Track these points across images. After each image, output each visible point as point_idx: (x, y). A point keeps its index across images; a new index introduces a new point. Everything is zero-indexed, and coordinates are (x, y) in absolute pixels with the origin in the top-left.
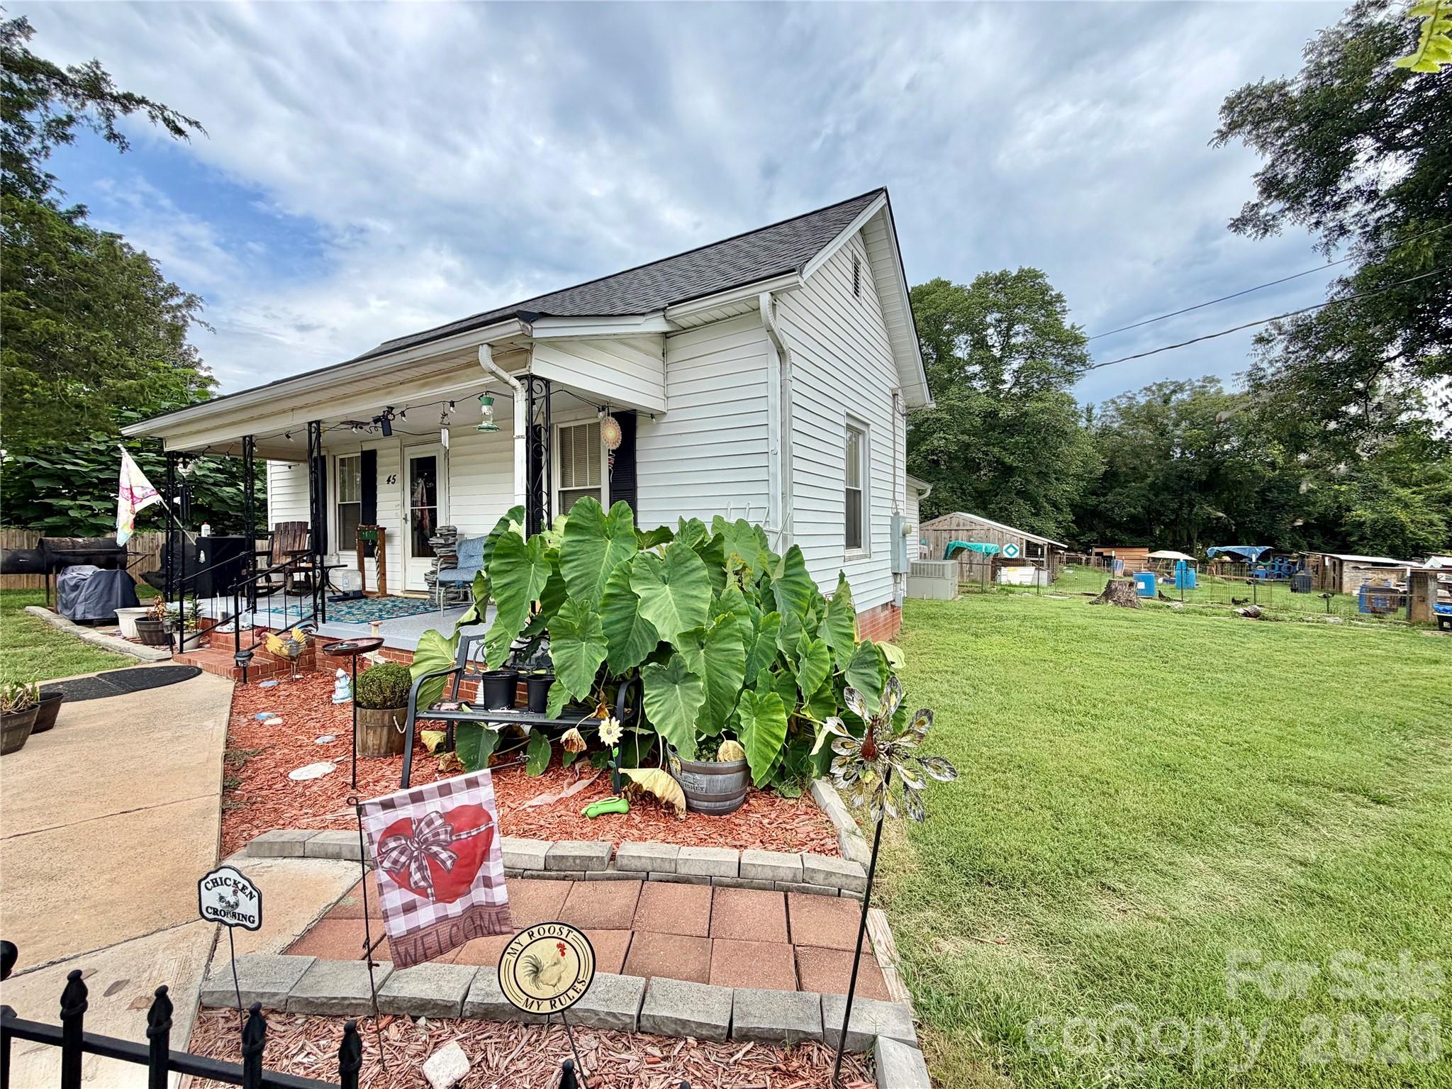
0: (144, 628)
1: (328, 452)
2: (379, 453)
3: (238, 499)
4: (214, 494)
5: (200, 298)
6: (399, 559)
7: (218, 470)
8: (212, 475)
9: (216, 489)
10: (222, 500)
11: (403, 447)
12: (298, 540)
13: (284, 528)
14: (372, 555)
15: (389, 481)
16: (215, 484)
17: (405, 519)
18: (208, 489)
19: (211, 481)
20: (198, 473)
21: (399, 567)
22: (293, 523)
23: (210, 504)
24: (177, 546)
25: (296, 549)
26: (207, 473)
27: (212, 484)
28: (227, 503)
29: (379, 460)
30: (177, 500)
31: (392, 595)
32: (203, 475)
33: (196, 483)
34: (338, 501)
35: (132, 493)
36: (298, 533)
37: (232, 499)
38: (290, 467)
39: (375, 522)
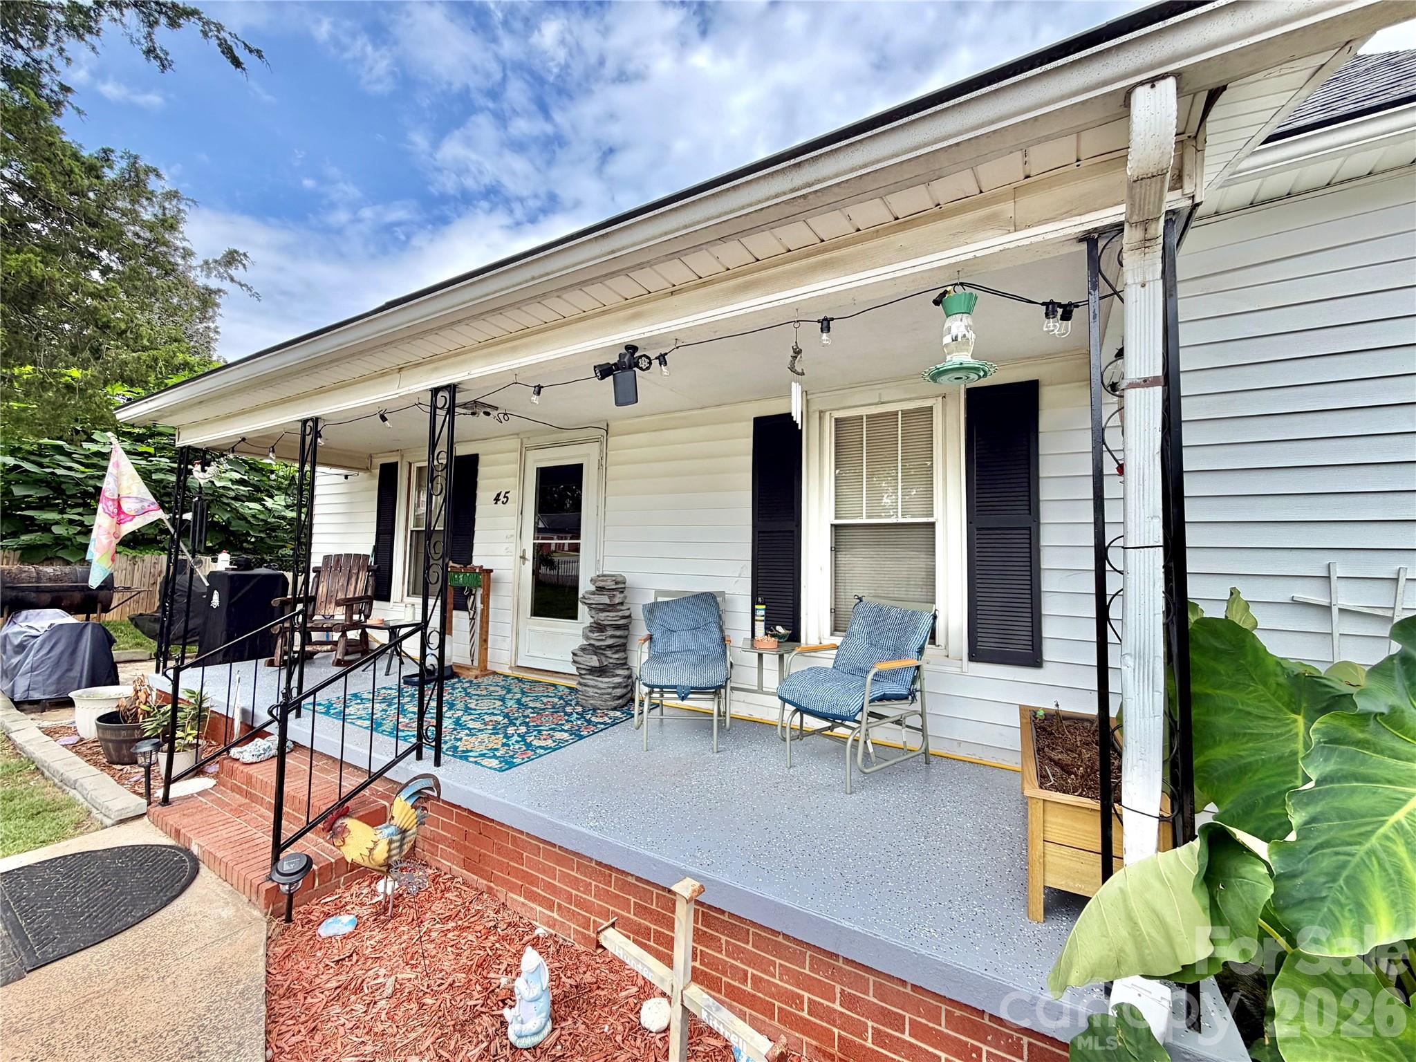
0: (109, 736)
1: (402, 456)
2: (482, 459)
3: (261, 517)
4: (236, 510)
5: (245, 255)
6: (509, 617)
7: (241, 482)
8: (234, 487)
9: (238, 504)
10: (243, 518)
11: (524, 450)
12: (353, 580)
13: (335, 563)
14: (465, 608)
15: (497, 499)
16: (236, 498)
17: (523, 558)
18: (228, 504)
19: (232, 494)
20: (218, 484)
21: (508, 630)
22: (348, 556)
23: (229, 522)
24: (183, 580)
25: (350, 596)
26: (229, 484)
27: (232, 498)
28: (249, 522)
29: (482, 470)
30: (188, 516)
31: (495, 673)
32: (224, 488)
33: (214, 497)
34: (411, 527)
35: (119, 507)
36: (355, 571)
37: (254, 516)
38: (346, 477)
39: (469, 560)
